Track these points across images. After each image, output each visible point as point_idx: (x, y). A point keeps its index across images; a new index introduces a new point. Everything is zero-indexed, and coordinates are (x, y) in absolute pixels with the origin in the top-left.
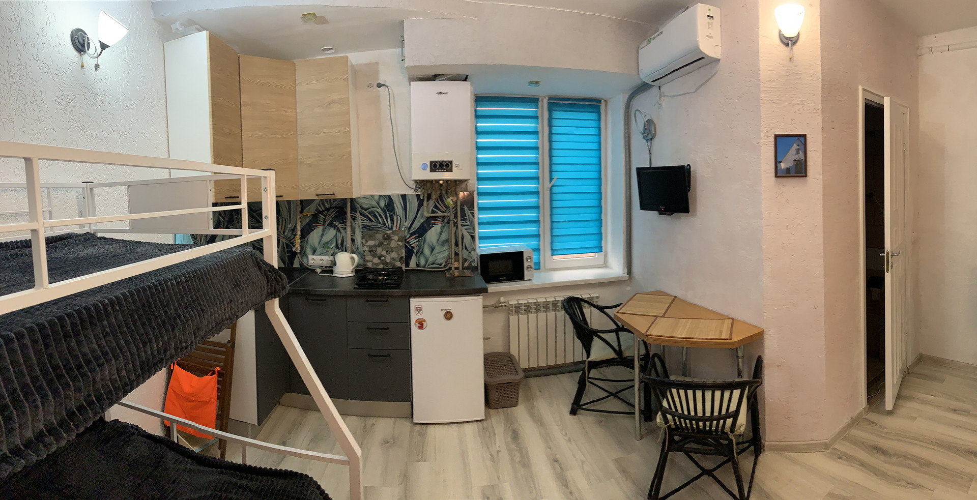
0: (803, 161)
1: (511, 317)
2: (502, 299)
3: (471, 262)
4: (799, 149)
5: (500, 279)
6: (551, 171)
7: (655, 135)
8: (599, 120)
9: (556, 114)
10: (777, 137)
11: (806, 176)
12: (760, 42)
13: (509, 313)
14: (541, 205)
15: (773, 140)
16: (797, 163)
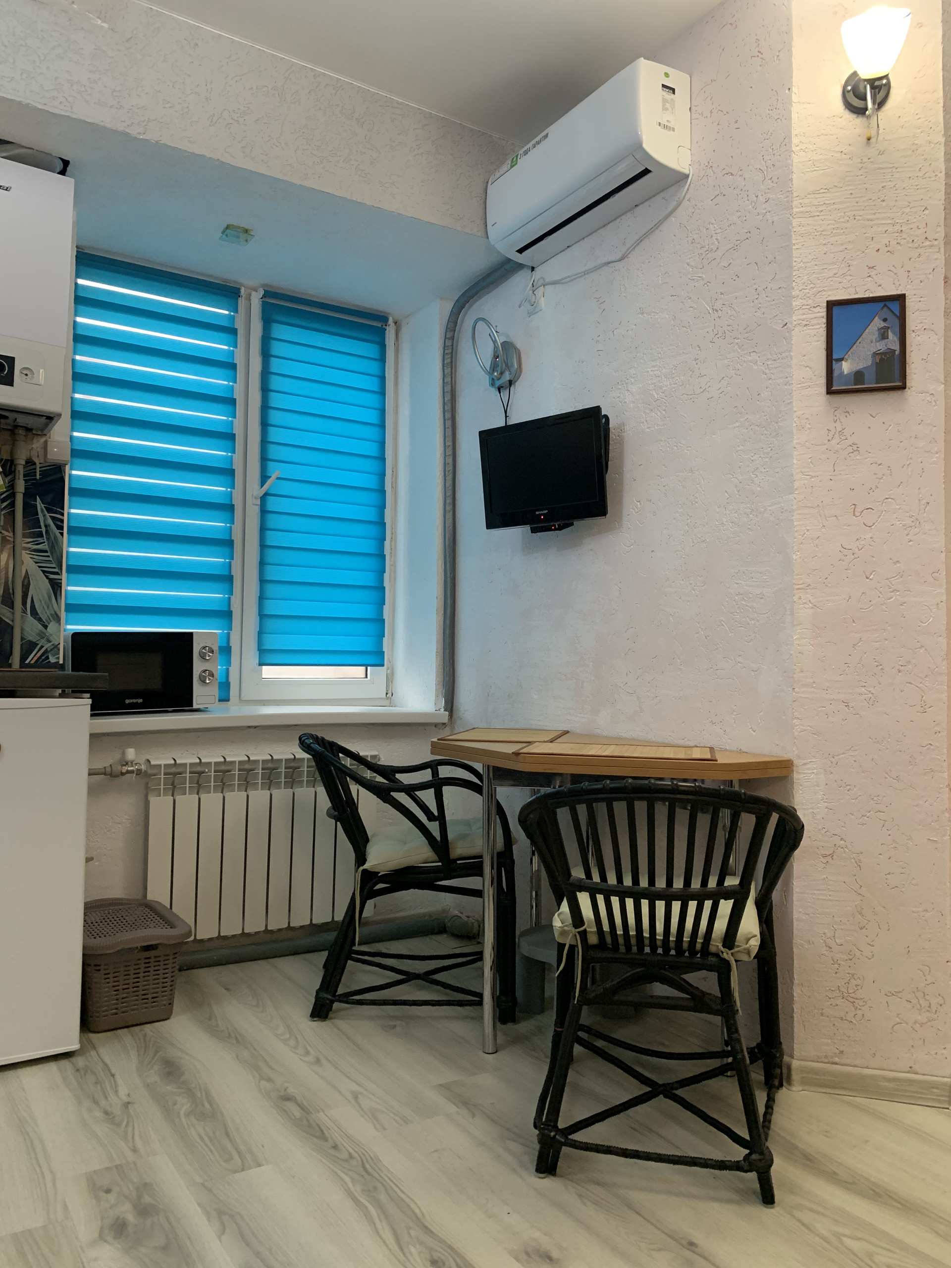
0: (897, 353)
1: (153, 800)
2: (131, 754)
3: (46, 651)
4: (888, 328)
5: (127, 701)
6: (264, 459)
7: (521, 372)
8: (382, 359)
9: (280, 331)
10: (831, 305)
11: (903, 387)
12: (794, 116)
13: (147, 788)
14: (237, 538)
15: (824, 314)
16: (881, 360)
